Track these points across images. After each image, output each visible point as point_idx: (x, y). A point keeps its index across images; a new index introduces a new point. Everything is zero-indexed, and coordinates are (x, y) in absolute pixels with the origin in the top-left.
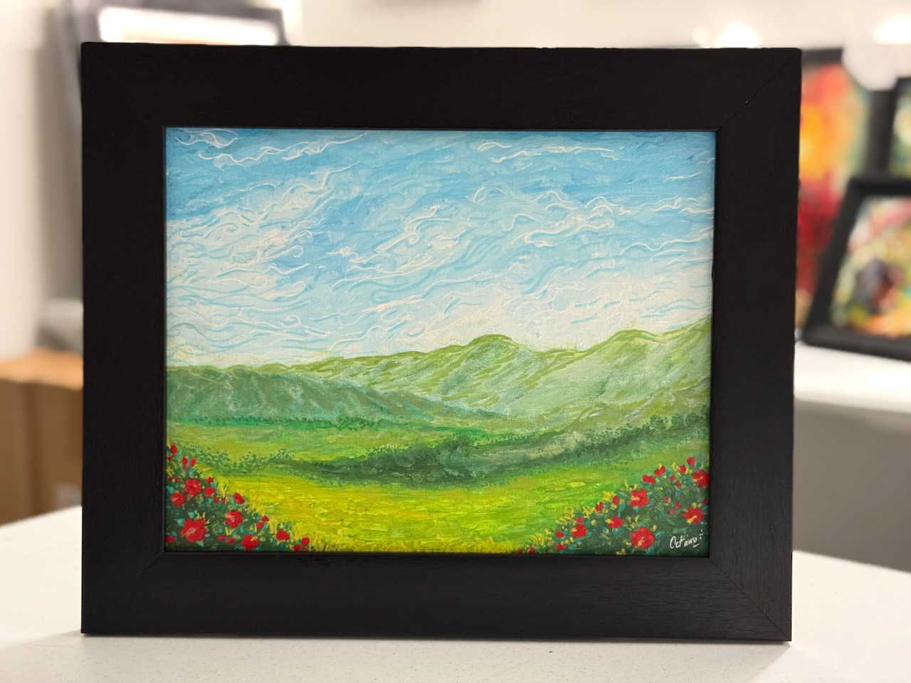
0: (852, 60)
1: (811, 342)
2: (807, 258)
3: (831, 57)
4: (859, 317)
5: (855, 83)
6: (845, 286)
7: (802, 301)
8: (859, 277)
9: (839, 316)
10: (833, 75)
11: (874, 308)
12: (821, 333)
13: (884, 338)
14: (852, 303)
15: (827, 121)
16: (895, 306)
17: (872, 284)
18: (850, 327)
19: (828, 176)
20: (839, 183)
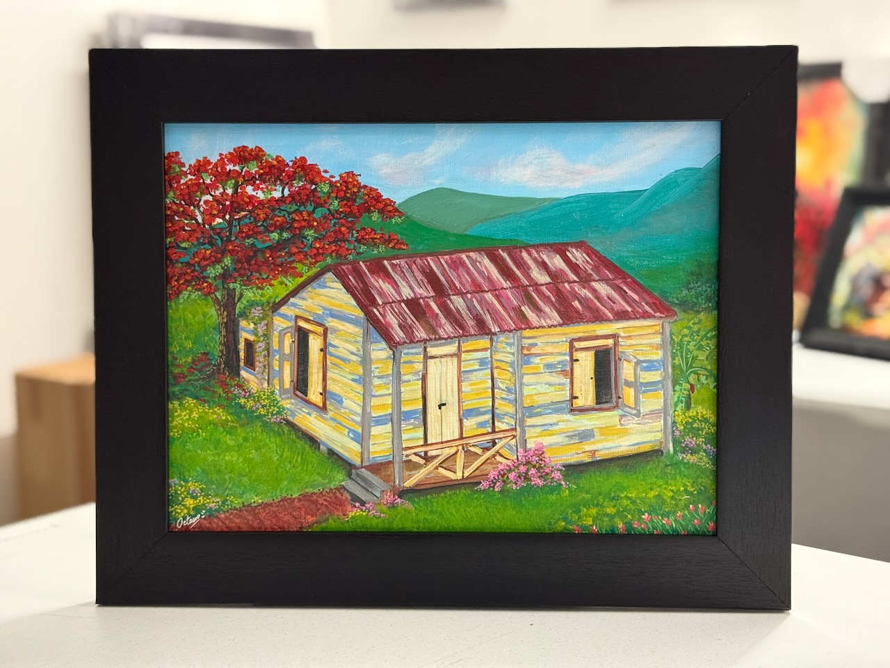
0: (849, 74)
1: (808, 344)
2: (804, 266)
3: (831, 71)
4: (855, 321)
5: (854, 97)
6: (841, 292)
7: (800, 303)
8: (854, 283)
9: (835, 320)
10: (835, 88)
11: (867, 312)
12: (818, 336)
13: (876, 339)
14: (847, 307)
15: (827, 133)
16: (887, 309)
17: (866, 290)
18: (845, 330)
19: (828, 184)
20: (837, 192)
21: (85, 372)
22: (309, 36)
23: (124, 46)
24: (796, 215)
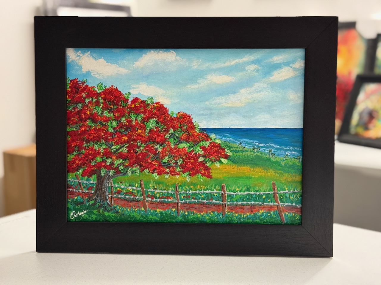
0: (359, 27)
1: (341, 141)
2: (340, 108)
3: (351, 25)
4: (360, 131)
5: (361, 36)
6: (355, 119)
7: (338, 124)
8: (361, 115)
9: (353, 130)
10: (353, 33)
11: (366, 127)
12: (345, 137)
13: (370, 139)
14: (358, 125)
15: (349, 51)
16: (374, 126)
17: (366, 118)
18: (357, 135)
19: (350, 73)
20: (354, 77)
22: (129, 8)
24: (337, 86)
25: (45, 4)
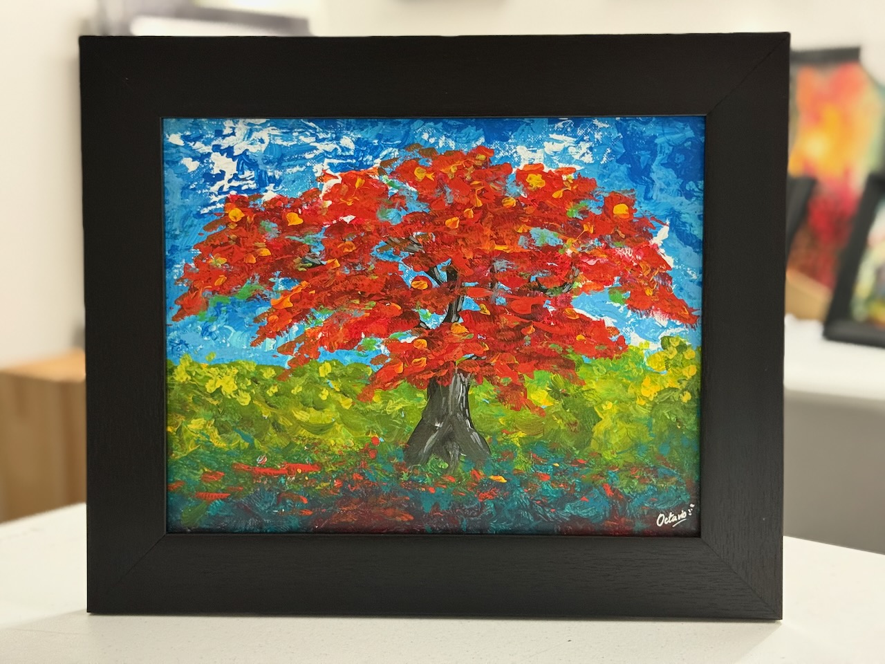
1: (833, 337)
3: (849, 55)
4: (881, 313)
6: (865, 283)
8: (879, 272)
9: (860, 310)
10: (852, 71)
12: (842, 328)
14: (872, 298)
18: (871, 322)
19: (847, 173)
21: (75, 368)
22: (304, 23)
23: (114, 33)
25: (102, 11)
